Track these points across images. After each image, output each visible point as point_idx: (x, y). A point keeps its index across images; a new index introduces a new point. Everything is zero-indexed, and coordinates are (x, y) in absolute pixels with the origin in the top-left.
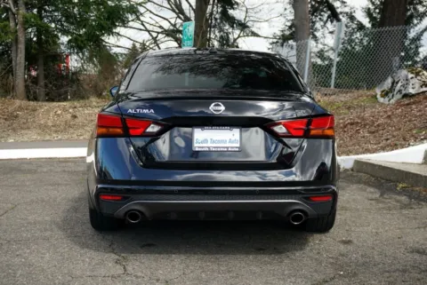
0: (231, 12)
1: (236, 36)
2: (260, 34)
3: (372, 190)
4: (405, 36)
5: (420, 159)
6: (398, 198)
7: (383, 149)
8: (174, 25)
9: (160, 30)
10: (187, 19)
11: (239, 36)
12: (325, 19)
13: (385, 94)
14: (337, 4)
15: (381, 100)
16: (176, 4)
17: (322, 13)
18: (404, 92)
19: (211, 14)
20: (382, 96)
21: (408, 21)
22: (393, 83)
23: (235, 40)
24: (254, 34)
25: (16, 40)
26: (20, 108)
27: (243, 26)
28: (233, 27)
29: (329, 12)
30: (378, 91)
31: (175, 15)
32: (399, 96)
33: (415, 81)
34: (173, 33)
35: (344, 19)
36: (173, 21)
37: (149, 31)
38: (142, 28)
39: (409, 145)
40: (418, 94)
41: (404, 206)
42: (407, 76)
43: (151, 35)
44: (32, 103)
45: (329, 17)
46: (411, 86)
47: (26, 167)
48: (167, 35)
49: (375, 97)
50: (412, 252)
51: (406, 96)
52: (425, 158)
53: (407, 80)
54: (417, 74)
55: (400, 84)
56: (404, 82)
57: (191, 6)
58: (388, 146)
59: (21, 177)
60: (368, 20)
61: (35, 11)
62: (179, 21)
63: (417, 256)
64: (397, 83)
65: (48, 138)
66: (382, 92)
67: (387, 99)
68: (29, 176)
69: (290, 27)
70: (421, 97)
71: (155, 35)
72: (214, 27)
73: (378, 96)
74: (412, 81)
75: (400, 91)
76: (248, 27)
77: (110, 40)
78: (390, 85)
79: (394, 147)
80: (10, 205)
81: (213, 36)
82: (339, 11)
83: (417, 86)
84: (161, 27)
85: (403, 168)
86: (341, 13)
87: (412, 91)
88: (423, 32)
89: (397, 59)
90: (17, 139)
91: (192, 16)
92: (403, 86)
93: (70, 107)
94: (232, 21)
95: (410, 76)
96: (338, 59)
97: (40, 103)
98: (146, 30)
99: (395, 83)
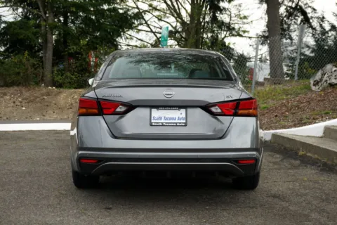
0: (220, 17)
1: (223, 36)
5: (320, 134)
7: (295, 126)
8: (175, 28)
11: (225, 37)
12: (299, 22)
13: (316, 83)
15: (313, 88)
16: (175, 11)
17: (297, 18)
18: (328, 82)
20: (314, 85)
23: (223, 39)
24: (239, 35)
25: (46, 41)
27: (229, 28)
28: (221, 29)
29: (302, 17)
30: (311, 82)
32: (325, 85)
36: (174, 25)
37: (154, 33)
38: (149, 30)
39: (315, 123)
42: (332, 69)
43: (156, 36)
45: (302, 21)
46: (333, 77)
51: (330, 85)
52: (324, 133)
53: (332, 72)
55: (326, 76)
56: (330, 74)
62: (178, 25)
66: (315, 81)
67: (317, 87)
73: (312, 85)
74: (335, 74)
75: (326, 81)
76: (234, 29)
78: (320, 77)
79: (305, 124)
86: (312, 17)
87: (334, 81)
90: (42, 117)
92: (329, 77)
94: (222, 25)
95: (334, 69)
98: (152, 31)
99: (323, 74)
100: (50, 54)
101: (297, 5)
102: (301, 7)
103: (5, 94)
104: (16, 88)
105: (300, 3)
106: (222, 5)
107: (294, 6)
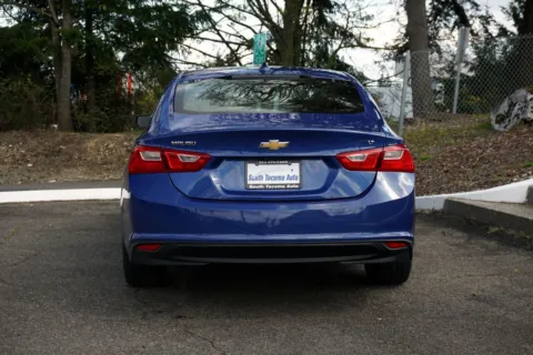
0: (329, 17)
1: (335, 47)
2: (368, 44)
3: (459, 234)
5: (522, 198)
6: (485, 242)
7: (481, 187)
9: (239, 40)
10: (274, 27)
11: (340, 47)
12: (451, 25)
13: (501, 119)
14: (467, 6)
15: (496, 127)
16: (260, 8)
17: (448, 18)
18: (521, 117)
20: (497, 122)
22: (510, 106)
23: (335, 52)
24: (361, 45)
26: (64, 142)
27: (346, 35)
28: (332, 35)
29: (457, 17)
30: (492, 117)
31: (260, 22)
32: (516, 122)
35: (476, 25)
36: (257, 31)
37: (227, 43)
38: (219, 39)
39: (512, 181)
42: (526, 97)
43: (230, 48)
44: (78, 135)
45: (456, 23)
46: (529, 109)
51: (524, 121)
52: (528, 197)
53: (526, 102)
55: (516, 108)
56: (522, 105)
57: (279, 9)
64: (515, 105)
66: (498, 116)
67: (503, 125)
71: (234, 47)
73: (493, 122)
74: (531, 104)
75: (517, 115)
76: (351, 35)
78: (506, 109)
79: (494, 184)
80: (33, 252)
81: (307, 47)
82: (468, 14)
84: (240, 37)
86: (472, 16)
87: (531, 116)
90: (60, 178)
91: (280, 21)
92: (521, 109)
93: (126, 140)
94: (332, 29)
95: (530, 96)
98: (223, 41)
99: (512, 105)
102: (454, 1)
104: (15, 133)
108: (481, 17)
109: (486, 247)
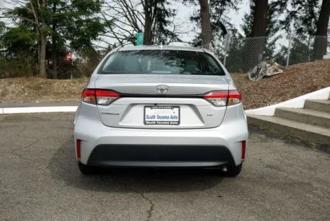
0: (165, 28)
1: (168, 41)
2: (182, 40)
4: (266, 42)
5: (272, 113)
6: (260, 136)
7: (252, 107)
8: (132, 35)
9: (124, 38)
10: (140, 31)
13: (253, 76)
14: (226, 25)
15: (251, 79)
16: (133, 23)
18: (264, 75)
19: (154, 28)
20: (252, 77)
21: (267, 34)
22: (258, 69)
24: (179, 41)
25: (40, 43)
26: (43, 83)
27: (173, 36)
28: (166, 36)
30: (249, 74)
31: (133, 29)
32: (261, 77)
33: (270, 68)
34: (132, 39)
35: (230, 33)
36: (131, 32)
37: (118, 38)
38: (114, 36)
39: (266, 106)
40: (272, 76)
41: (263, 141)
42: (266, 65)
43: (119, 41)
44: (50, 80)
46: (268, 71)
47: (45, 117)
48: (128, 41)
49: (247, 77)
50: (267, 167)
51: (265, 77)
52: (275, 113)
53: (266, 68)
54: (272, 64)
55: (262, 70)
56: (264, 69)
57: (142, 23)
58: (255, 105)
59: (41, 123)
60: (244, 32)
61: (51, 26)
62: (135, 33)
63: (269, 169)
64: (260, 69)
65: (59, 100)
66: (252, 74)
67: (254, 79)
68: (47, 123)
69: (199, 38)
70: (274, 77)
71: (121, 40)
72: (156, 36)
73: (249, 77)
74: (269, 69)
75: (262, 74)
76: (176, 36)
77: (94, 43)
78: (256, 71)
79: (258, 106)
80: (35, 140)
82: (227, 28)
83: (271, 71)
84: (125, 36)
85: (263, 119)
86: (228, 30)
87: (269, 74)
88: (275, 40)
89: (261, 56)
90: (41, 100)
91: (143, 29)
92: (264, 71)
93: (72, 82)
94: (167, 33)
95: (268, 65)
96: (227, 55)
97: (54, 80)
98: (116, 37)
100: (43, 53)
101: (218, 21)
102: (221, 23)
103: (11, 83)
104: (19, 78)
105: (221, 20)
106: (166, 19)
107: (216, 22)
108: (232, 30)
109: (260, 138)
